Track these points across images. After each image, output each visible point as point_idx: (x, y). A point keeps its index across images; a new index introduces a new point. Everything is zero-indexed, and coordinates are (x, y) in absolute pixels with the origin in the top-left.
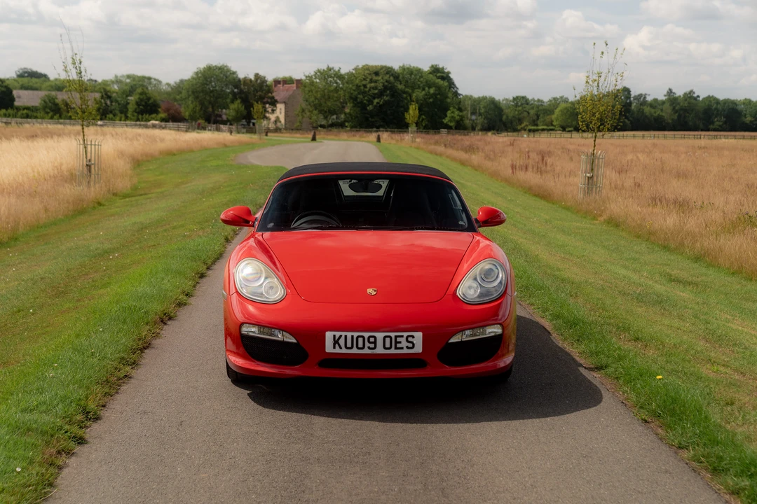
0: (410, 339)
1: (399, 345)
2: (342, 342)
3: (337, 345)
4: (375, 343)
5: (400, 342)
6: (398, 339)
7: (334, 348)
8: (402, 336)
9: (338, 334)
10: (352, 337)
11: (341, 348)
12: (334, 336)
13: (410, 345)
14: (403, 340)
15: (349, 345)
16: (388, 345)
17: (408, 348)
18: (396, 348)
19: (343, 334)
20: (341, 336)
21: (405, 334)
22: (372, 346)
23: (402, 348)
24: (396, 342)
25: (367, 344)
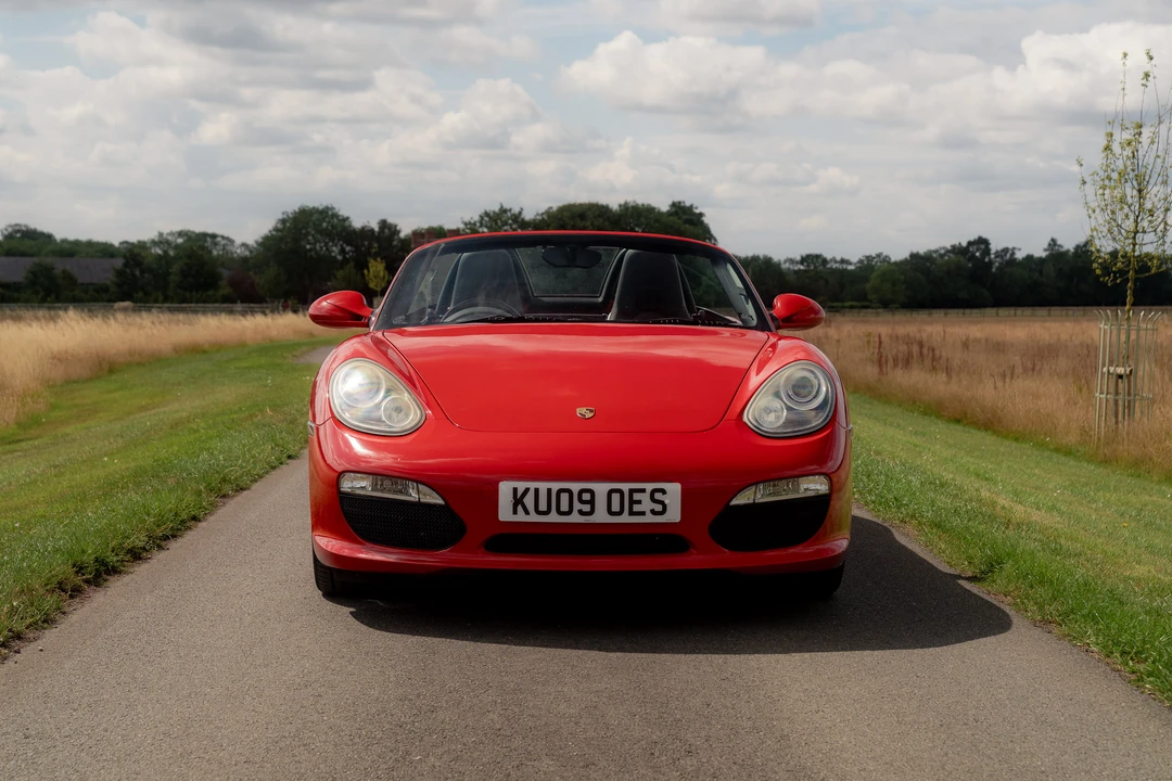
0: (658, 496)
1: (636, 508)
2: (529, 501)
3: (520, 508)
4: (592, 502)
5: (639, 502)
6: (636, 496)
7: (515, 512)
8: (643, 491)
9: (521, 486)
10: (549, 490)
11: (527, 512)
12: (515, 490)
13: (659, 508)
14: (645, 498)
15: (543, 506)
16: (616, 507)
17: (654, 512)
18: (632, 513)
19: (532, 485)
20: (527, 490)
21: (649, 487)
22: (587, 508)
23: (643, 513)
24: (632, 502)
25: (577, 505)
